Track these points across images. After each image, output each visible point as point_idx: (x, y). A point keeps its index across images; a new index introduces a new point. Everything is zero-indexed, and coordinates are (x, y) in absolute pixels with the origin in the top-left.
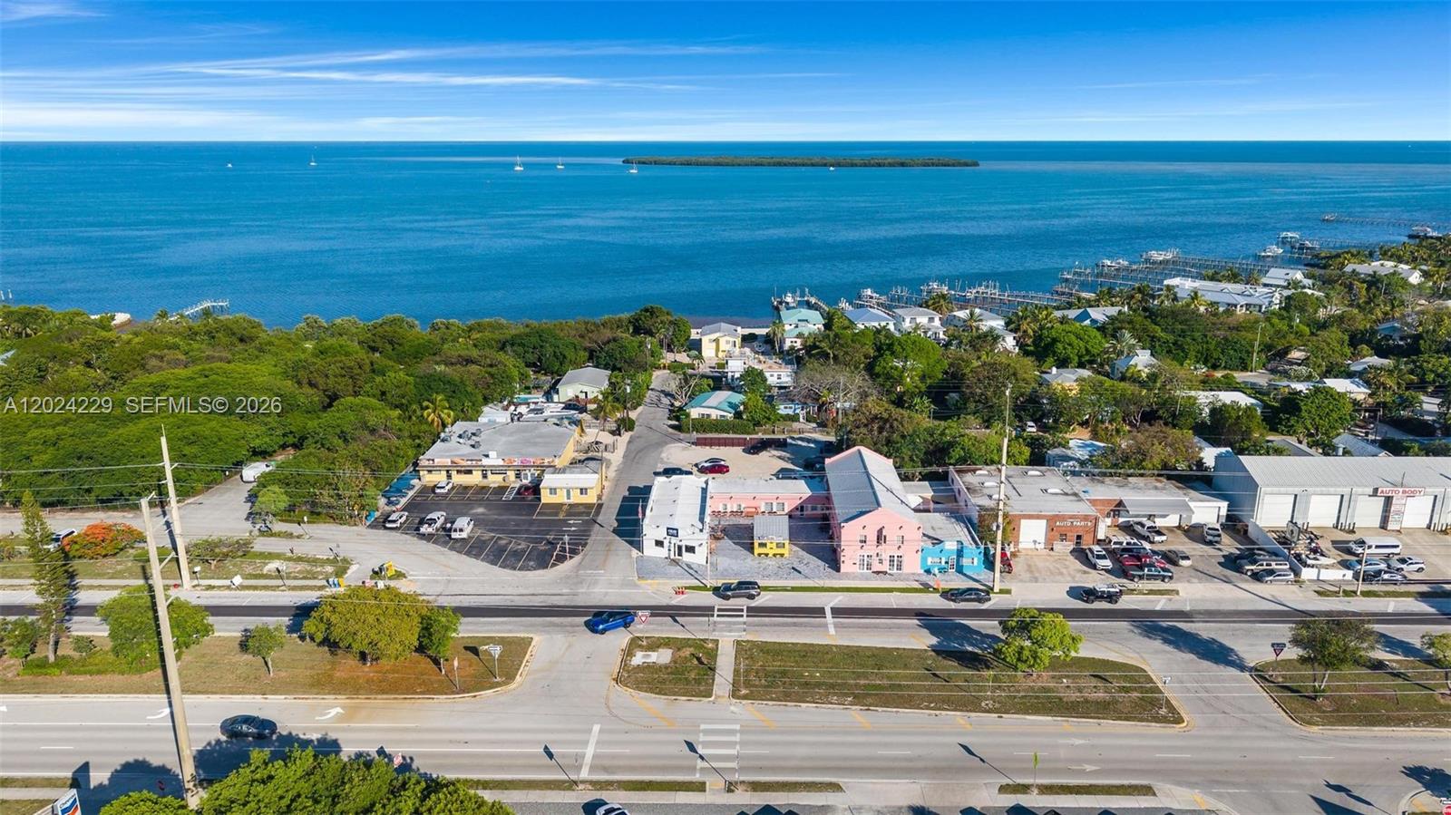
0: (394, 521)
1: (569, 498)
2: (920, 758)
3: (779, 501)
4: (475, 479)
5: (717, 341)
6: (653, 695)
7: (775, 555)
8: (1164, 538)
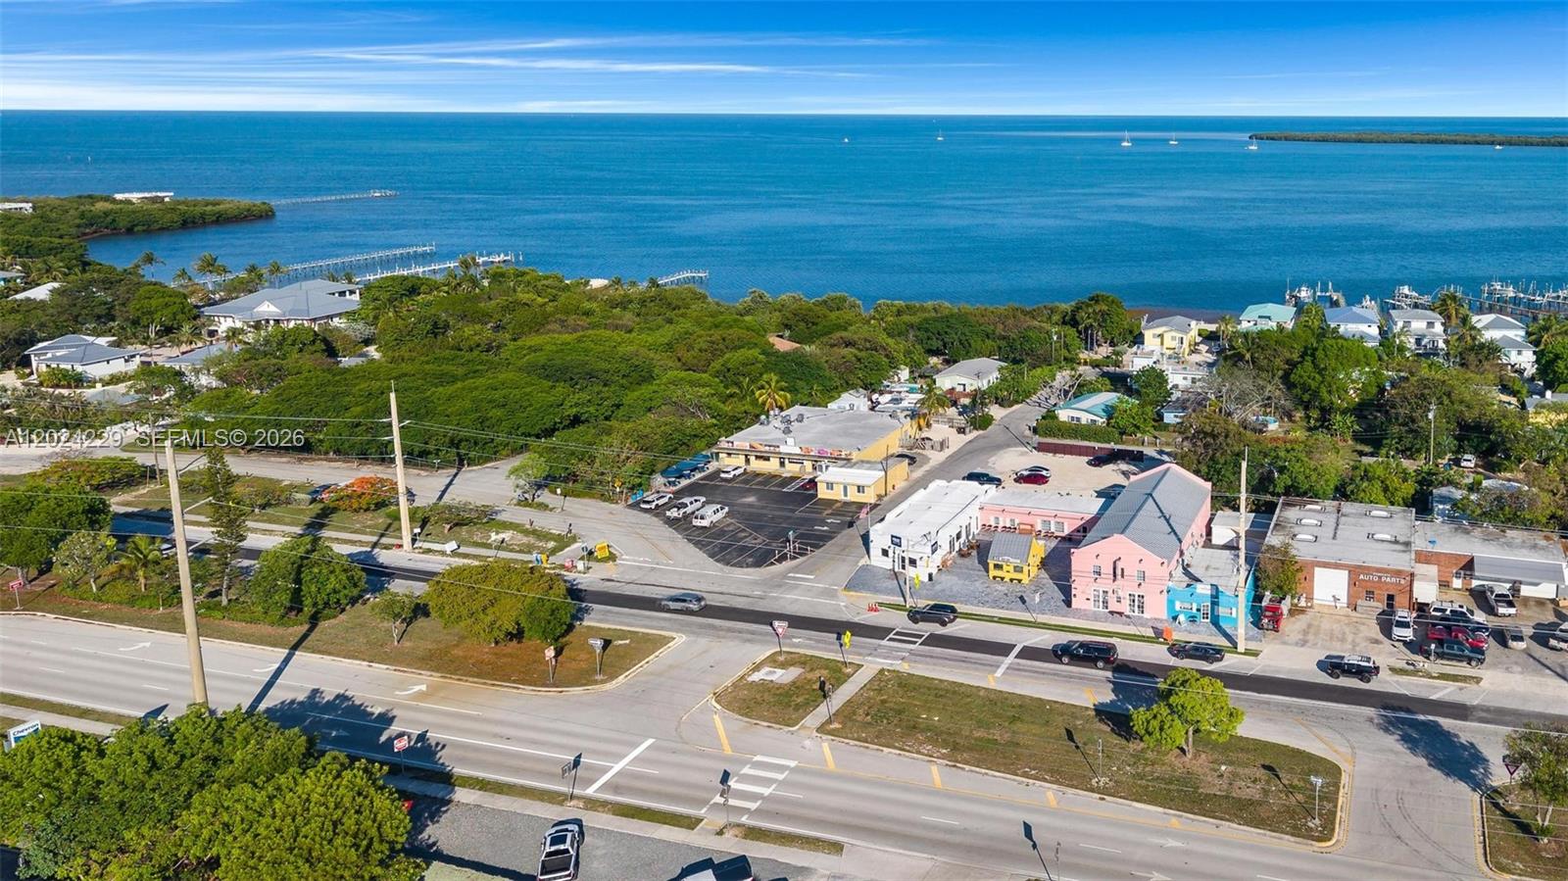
0: (648, 502)
1: (846, 495)
2: (965, 831)
3: (1057, 520)
4: (772, 466)
5: (1161, 336)
6: (737, 716)
7: (1012, 580)
8: (1512, 611)
